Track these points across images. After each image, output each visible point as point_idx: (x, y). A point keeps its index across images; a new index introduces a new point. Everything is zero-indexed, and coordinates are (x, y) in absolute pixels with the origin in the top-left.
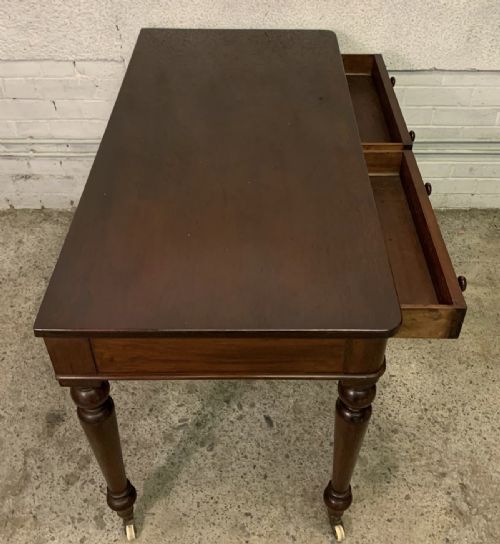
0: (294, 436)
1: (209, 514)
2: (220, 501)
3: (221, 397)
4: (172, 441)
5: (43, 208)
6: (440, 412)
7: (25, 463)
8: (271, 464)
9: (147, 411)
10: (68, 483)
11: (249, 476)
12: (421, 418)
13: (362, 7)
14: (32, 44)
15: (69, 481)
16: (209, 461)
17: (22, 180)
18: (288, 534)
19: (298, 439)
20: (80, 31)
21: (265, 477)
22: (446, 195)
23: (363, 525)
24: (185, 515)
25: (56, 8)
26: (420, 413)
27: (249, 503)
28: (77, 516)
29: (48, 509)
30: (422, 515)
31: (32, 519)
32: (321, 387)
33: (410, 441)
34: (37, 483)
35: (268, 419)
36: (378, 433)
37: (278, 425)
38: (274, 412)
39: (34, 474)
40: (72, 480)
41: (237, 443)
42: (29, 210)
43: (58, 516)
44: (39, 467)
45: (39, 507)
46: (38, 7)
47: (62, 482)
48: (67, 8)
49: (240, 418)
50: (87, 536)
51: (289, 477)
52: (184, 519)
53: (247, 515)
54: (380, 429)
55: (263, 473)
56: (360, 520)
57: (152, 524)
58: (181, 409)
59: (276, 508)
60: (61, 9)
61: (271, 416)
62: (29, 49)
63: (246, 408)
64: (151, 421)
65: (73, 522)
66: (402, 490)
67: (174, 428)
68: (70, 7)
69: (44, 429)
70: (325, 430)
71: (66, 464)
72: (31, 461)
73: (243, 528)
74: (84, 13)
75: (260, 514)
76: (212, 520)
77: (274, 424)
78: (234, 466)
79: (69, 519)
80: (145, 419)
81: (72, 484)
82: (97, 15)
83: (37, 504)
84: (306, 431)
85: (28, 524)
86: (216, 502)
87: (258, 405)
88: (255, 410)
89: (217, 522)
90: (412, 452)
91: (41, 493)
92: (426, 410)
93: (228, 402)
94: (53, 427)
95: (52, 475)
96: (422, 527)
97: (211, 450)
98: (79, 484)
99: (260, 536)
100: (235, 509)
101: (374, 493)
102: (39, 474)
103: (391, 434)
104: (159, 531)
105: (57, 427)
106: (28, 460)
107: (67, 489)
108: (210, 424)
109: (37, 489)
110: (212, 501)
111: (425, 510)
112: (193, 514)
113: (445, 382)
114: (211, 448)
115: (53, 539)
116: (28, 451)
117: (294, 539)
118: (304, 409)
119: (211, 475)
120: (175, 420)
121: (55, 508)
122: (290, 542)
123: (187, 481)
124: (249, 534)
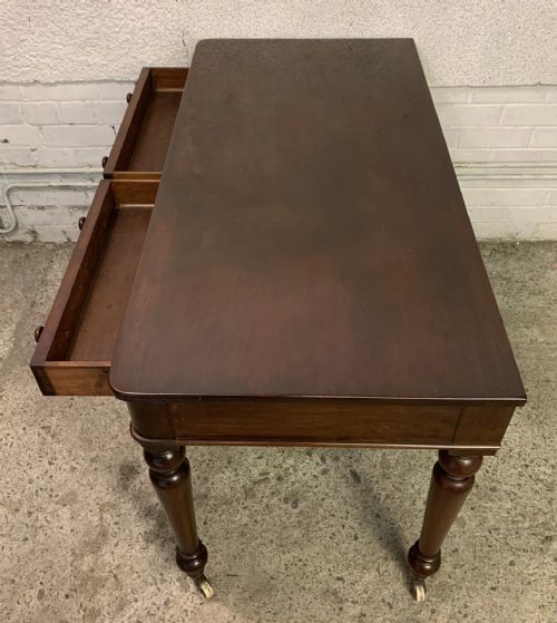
0: (383, 493)
1: (298, 577)
2: (310, 563)
4: (254, 496)
6: (542, 469)
7: (101, 519)
8: (361, 524)
9: (225, 462)
11: (338, 537)
12: (521, 475)
14: (91, 63)
15: (148, 538)
16: (294, 519)
18: (383, 601)
19: (387, 497)
20: (143, 47)
21: (356, 538)
22: (538, 224)
23: (465, 592)
24: (272, 578)
26: (520, 469)
27: (341, 567)
28: (158, 576)
29: (128, 568)
30: (529, 583)
31: (113, 579)
34: (115, 541)
35: (354, 474)
36: (475, 491)
37: (365, 481)
38: (361, 467)
39: (111, 531)
40: (150, 538)
41: (323, 499)
43: (139, 576)
44: (116, 523)
45: (118, 567)
46: (97, 21)
47: (141, 539)
48: (128, 22)
49: (325, 472)
50: (171, 598)
51: (380, 538)
52: (273, 582)
53: (339, 579)
55: (354, 534)
56: (461, 588)
57: (238, 587)
58: (261, 461)
59: (370, 572)
60: (122, 23)
61: (358, 471)
63: (330, 462)
64: (230, 474)
65: (156, 584)
66: (505, 555)
67: (255, 483)
69: (118, 483)
70: (416, 487)
71: (144, 521)
72: (107, 516)
73: (335, 593)
74: (148, 28)
75: (353, 579)
76: (302, 584)
77: (362, 479)
78: (321, 525)
79: (150, 580)
80: (223, 472)
81: (151, 542)
82: (162, 29)
83: (117, 563)
84: (396, 488)
85: (109, 584)
86: (305, 565)
87: (342, 459)
88: (340, 464)
89: (307, 586)
90: (513, 513)
91: (118, 551)
92: (527, 466)
93: (310, 455)
94: (128, 479)
95: (130, 531)
96: (529, 596)
97: (296, 507)
98: (159, 542)
99: (353, 602)
100: (326, 573)
101: (475, 557)
102: (116, 530)
103: (490, 493)
104: (247, 595)
105: (131, 480)
106: (104, 515)
107: (147, 548)
108: (293, 478)
109: (116, 546)
110: (301, 564)
111: (532, 578)
112: (282, 577)
113: (546, 434)
114: (295, 505)
115: (136, 601)
116: (104, 505)
117: (391, 607)
118: (393, 463)
119: (296, 534)
120: (255, 472)
121: (136, 568)
122: (387, 609)
123: (272, 542)
124: (341, 601)
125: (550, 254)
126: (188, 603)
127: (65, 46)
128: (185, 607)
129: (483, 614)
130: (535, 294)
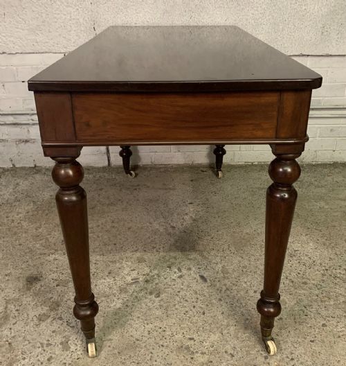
0: (224, 288)
1: (158, 339)
2: (168, 329)
3: (165, 265)
4: (126, 292)
5: (35, 166)
6: (338, 271)
7: (6, 308)
8: (207, 305)
9: (106, 274)
10: (40, 320)
11: (191, 313)
12: (323, 275)
13: (252, 11)
14: (38, 40)
15: (41, 318)
16: (157, 304)
17: (23, 144)
18: (226, 352)
19: (227, 289)
20: (70, 31)
21: (204, 314)
23: (290, 345)
24: (138, 340)
25: (55, 15)
26: (322, 272)
27: (192, 332)
28: (46, 342)
29: (22, 338)
30: (339, 337)
31: (7, 346)
32: (242, 258)
33: (318, 289)
34: (14, 321)
35: (202, 277)
36: (291, 284)
37: (210, 281)
38: (207, 273)
39: (12, 315)
40: (43, 318)
41: (179, 292)
42: (25, 167)
43: (30, 343)
44: (17, 310)
45: (13, 337)
46: (44, 15)
47: (35, 319)
48: (62, 15)
49: (180, 277)
50: (53, 356)
51: (223, 313)
52: (137, 342)
53: (190, 339)
54: (293, 282)
55: (202, 311)
56: (287, 342)
57: (109, 346)
58: (133, 272)
59: (215, 334)
60: (59, 16)
61: (205, 275)
62: (35, 44)
63: (184, 271)
64: (110, 280)
65: (43, 347)
66: (318, 320)
67: (127, 284)
68: (65, 15)
69: (24, 286)
70: (248, 284)
71: (40, 308)
72: (11, 307)
73: (188, 348)
74: (74, 19)
75: (201, 339)
76: (161, 343)
77: (208, 280)
78: (177, 306)
79: (39, 345)
80: (105, 279)
81: (43, 321)
82: (81, 20)
83: (13, 335)
84: (234, 284)
85: (3, 349)
86: (164, 331)
87: (194, 269)
88: (192, 272)
89: (165, 344)
90: (321, 296)
91: (17, 327)
92: (327, 270)
93: (170, 267)
94: (32, 284)
95: (28, 315)
96: (340, 345)
98: (49, 320)
99: (202, 353)
100: (180, 336)
101: (296, 323)
102: (16, 315)
103: (302, 285)
104: (116, 351)
105: (34, 284)
106: (9, 306)
107: (39, 324)
108: (157, 281)
109: (14, 324)
110: (160, 330)
111: (341, 334)
112: (145, 339)
113: (338, 253)
114: (158, 295)
115: (24, 359)
116: (10, 300)
117: (233, 356)
118: (230, 271)
119: (158, 313)
120: (129, 279)
121: (28, 337)
122: (229, 358)
123: (139, 317)
124: (193, 353)
125: (326, 170)
126: (67, 358)
127: (23, 30)
128: (65, 361)
129: (306, 358)
130: (319, 187)
